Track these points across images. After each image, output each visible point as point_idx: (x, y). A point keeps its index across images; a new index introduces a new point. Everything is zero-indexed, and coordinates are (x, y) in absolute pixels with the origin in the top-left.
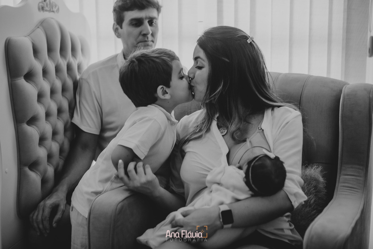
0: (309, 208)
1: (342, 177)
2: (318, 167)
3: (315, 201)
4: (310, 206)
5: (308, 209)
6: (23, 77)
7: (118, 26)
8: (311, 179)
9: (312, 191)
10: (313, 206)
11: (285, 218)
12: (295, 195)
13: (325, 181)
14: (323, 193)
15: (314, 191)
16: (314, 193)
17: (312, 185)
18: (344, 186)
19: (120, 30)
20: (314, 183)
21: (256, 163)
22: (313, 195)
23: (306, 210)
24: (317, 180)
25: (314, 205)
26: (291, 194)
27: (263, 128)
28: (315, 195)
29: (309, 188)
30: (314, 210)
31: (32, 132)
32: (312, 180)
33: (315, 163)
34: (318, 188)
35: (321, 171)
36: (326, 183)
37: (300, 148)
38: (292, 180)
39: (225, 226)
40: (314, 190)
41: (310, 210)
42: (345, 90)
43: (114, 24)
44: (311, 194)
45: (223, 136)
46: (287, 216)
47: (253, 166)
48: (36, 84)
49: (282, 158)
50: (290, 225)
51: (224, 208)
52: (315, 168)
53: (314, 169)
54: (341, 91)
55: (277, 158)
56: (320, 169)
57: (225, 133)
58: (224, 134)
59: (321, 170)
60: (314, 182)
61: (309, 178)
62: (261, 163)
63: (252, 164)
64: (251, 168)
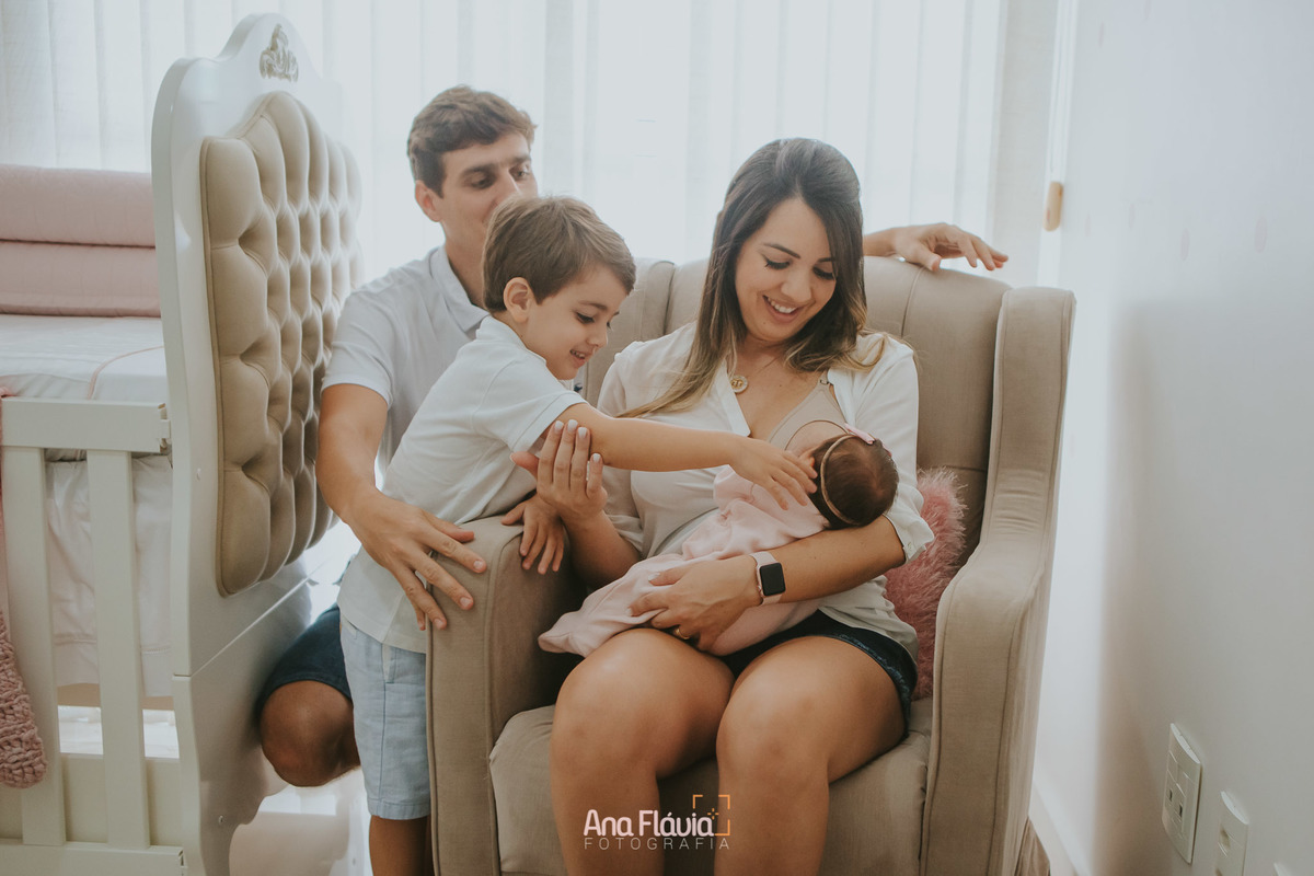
0: (926, 566)
1: (998, 496)
2: (946, 475)
3: (939, 551)
4: (928, 562)
5: (923, 569)
6: (237, 241)
7: (430, 192)
11: (875, 585)
12: (910, 529)
13: (965, 506)
18: (1002, 517)
19: (436, 200)
20: (938, 511)
21: (835, 454)
23: (919, 571)
24: (944, 505)
26: (903, 528)
27: (831, 382)
31: (253, 378)
32: (937, 502)
33: (939, 466)
34: (947, 521)
35: (955, 485)
37: (913, 425)
38: (905, 498)
39: (767, 600)
42: (1008, 301)
43: (417, 189)
45: (736, 394)
46: (879, 583)
47: (828, 460)
48: (265, 263)
49: (886, 445)
50: (887, 605)
51: (766, 559)
53: (940, 479)
54: (999, 303)
55: (876, 443)
56: (952, 476)
57: (744, 388)
58: (741, 390)
59: (953, 481)
60: (939, 507)
61: (933, 496)
62: (846, 453)
63: (825, 457)
64: (822, 465)
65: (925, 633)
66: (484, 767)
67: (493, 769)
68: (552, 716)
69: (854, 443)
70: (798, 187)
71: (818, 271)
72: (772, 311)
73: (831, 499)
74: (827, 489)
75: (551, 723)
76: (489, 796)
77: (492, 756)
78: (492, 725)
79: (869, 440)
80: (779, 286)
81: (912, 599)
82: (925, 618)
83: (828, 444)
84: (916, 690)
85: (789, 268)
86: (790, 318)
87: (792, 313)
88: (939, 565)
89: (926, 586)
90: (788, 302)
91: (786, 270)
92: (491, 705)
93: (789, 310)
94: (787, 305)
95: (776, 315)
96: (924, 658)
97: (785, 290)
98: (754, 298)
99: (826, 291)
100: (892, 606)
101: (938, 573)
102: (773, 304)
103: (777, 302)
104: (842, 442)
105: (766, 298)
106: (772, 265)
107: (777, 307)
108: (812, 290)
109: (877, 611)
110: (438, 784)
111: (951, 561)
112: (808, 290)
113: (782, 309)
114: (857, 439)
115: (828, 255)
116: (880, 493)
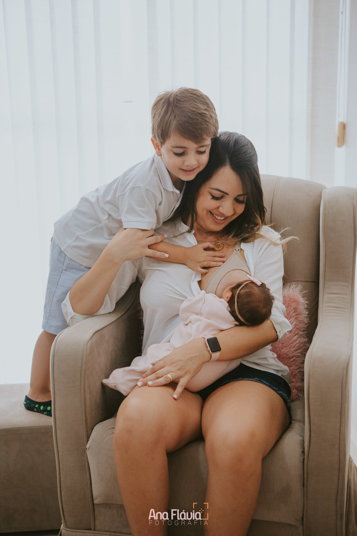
1: (326, 296)
2: (296, 287)
8: (290, 301)
9: (291, 314)
10: (294, 331)
13: (307, 302)
14: (304, 315)
15: (294, 314)
16: (294, 316)
17: (291, 307)
18: (329, 307)
20: (294, 305)
22: (294, 319)
24: (296, 301)
25: (295, 329)
26: (277, 324)
28: (296, 318)
29: (289, 311)
30: (296, 335)
32: (292, 301)
33: (294, 281)
34: (299, 310)
35: (301, 291)
36: (307, 304)
38: (277, 308)
40: (294, 312)
41: (291, 335)
42: (325, 194)
44: (290, 318)
50: (273, 354)
52: (294, 287)
53: (293, 289)
54: (321, 196)
55: (263, 285)
56: (300, 287)
59: (300, 289)
60: (294, 303)
61: (288, 299)
62: (248, 290)
63: (238, 292)
64: (236, 296)
65: (293, 367)
66: (83, 452)
67: (88, 453)
68: (114, 424)
69: (251, 285)
70: (227, 160)
71: (237, 200)
72: (214, 217)
73: (240, 313)
74: (238, 309)
75: (114, 428)
76: (87, 466)
77: (87, 446)
78: (87, 431)
79: (259, 283)
80: (218, 208)
81: (284, 350)
82: (292, 359)
83: (239, 285)
84: (291, 397)
85: (223, 199)
86: (223, 221)
87: (224, 219)
88: (296, 332)
89: (291, 343)
90: (222, 215)
91: (221, 200)
92: (86, 420)
93: (222, 218)
94: (222, 217)
95: (216, 220)
96: (294, 380)
97: (221, 209)
98: (205, 212)
99: (240, 209)
100: (275, 356)
101: (297, 336)
102: (215, 215)
103: (216, 215)
104: (246, 285)
105: (211, 212)
106: (214, 198)
107: (217, 217)
108: (234, 209)
109: (269, 359)
110: (60, 462)
111: (303, 330)
112: (232, 210)
113: (219, 218)
114: (252, 282)
115: (242, 193)
116: (264, 311)
